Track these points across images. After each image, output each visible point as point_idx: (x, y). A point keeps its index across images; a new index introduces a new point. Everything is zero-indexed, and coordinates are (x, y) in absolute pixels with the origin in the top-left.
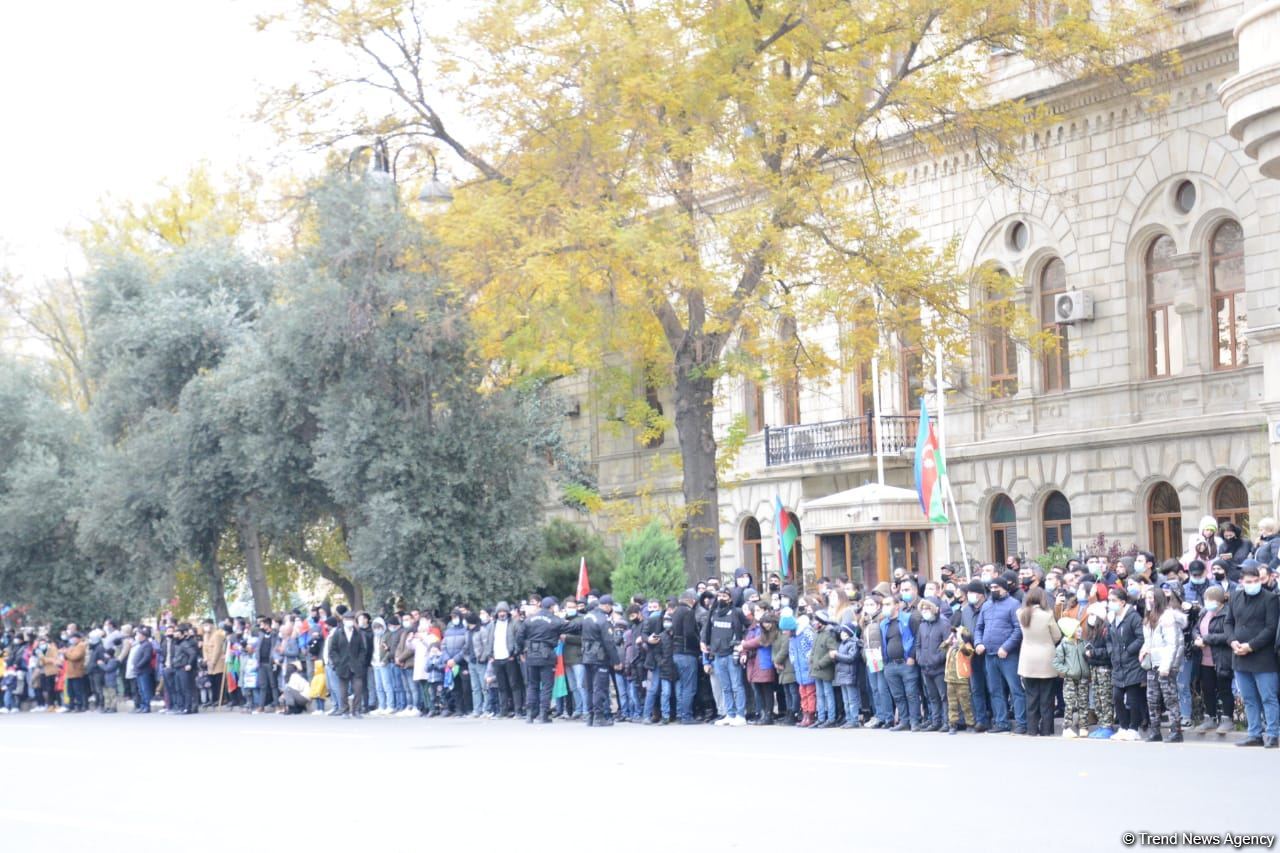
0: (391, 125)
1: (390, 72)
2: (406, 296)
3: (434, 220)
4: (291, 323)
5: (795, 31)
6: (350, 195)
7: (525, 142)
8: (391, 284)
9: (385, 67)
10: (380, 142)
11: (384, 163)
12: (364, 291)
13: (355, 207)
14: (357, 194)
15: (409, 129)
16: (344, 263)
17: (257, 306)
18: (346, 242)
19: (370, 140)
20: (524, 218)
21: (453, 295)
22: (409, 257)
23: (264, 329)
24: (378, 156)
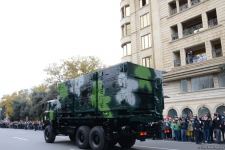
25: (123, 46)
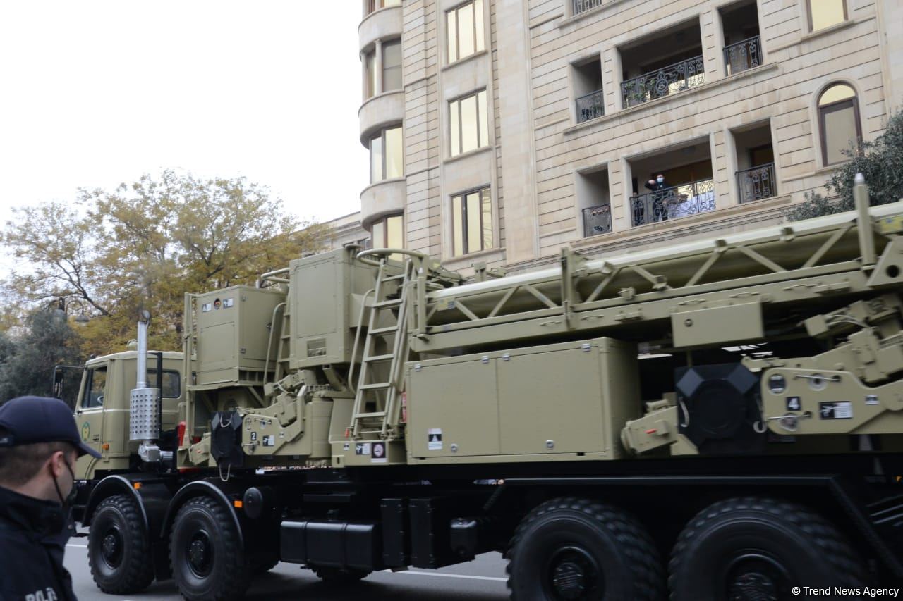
0: (67, 293)
1: (68, 274)
2: (64, 356)
3: (79, 328)
4: (18, 364)
5: (222, 271)
6: (46, 317)
7: (118, 303)
8: (59, 351)
9: (66, 272)
10: (61, 299)
11: (62, 307)
12: (48, 353)
13: (48, 322)
14: (50, 317)
15: (74, 295)
16: (42, 343)
17: (9, 358)
18: (42, 335)
19: (58, 298)
20: (115, 330)
21: (84, 357)
22: (68, 342)
23: (9, 366)
24: (60, 304)
25: (369, 136)
